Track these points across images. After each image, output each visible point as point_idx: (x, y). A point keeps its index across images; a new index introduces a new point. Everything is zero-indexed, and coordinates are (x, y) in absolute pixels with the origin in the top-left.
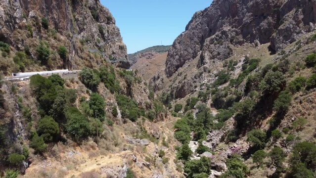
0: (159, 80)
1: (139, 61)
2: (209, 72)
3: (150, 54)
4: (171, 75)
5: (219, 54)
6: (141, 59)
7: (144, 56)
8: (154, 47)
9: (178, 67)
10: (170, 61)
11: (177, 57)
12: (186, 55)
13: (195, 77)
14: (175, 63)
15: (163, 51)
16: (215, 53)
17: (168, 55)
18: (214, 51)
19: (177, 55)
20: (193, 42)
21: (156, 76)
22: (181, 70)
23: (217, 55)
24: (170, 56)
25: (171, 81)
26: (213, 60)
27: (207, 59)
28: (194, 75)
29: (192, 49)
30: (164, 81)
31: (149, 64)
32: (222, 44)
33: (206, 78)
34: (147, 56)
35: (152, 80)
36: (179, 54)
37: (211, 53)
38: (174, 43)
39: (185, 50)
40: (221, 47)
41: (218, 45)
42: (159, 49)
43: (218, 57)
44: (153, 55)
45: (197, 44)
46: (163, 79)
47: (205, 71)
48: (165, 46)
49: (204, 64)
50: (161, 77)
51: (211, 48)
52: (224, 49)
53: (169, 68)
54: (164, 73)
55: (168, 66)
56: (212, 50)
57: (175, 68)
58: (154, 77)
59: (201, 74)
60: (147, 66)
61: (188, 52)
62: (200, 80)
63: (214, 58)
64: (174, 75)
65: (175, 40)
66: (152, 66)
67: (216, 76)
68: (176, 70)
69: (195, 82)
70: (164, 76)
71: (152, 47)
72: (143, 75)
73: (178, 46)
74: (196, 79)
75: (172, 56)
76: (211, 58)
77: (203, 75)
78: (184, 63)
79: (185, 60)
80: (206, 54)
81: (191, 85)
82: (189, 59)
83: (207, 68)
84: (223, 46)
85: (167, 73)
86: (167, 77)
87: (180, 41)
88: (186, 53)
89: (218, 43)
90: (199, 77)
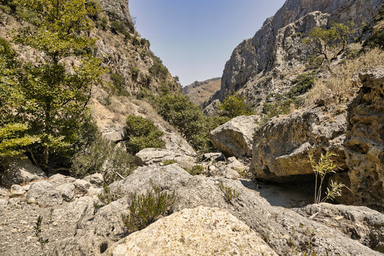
18: (291, 47)
56: (289, 45)
69: (258, 93)
77: (272, 81)
81: (252, 98)
89: (299, 35)
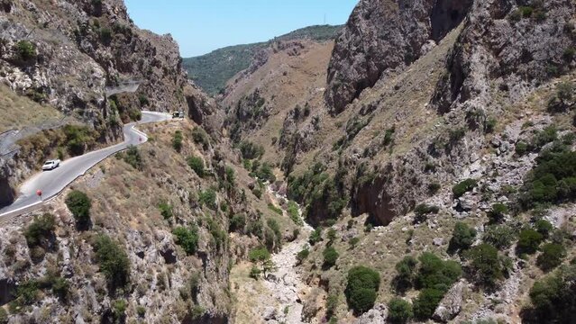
0: (309, 120)
1: (272, 59)
2: (489, 129)
3: (296, 44)
4: (340, 110)
5: (526, 56)
6: (276, 55)
7: (283, 49)
8: (309, 27)
9: (360, 86)
10: (339, 68)
11: (360, 58)
12: (387, 53)
13: (432, 150)
14: (354, 75)
15: (326, 38)
16: (512, 54)
17: (336, 50)
19: (358, 51)
20: (408, 14)
21: (302, 107)
22: (369, 96)
23: (516, 62)
24: (341, 53)
25: (339, 125)
26: (500, 80)
27: (478, 78)
28: (429, 138)
29: (405, 34)
30: (320, 125)
31: (289, 70)
32: (541, 19)
33: (475, 155)
34: (290, 50)
35: (290, 118)
36: (366, 48)
37: (497, 53)
38: (353, 18)
39: (385, 38)
40: (538, 28)
41: (524, 22)
42: (318, 33)
43: (522, 68)
44: (302, 47)
45: (421, 21)
46: (317, 120)
47: (472, 126)
48: (331, 27)
49: (466, 96)
50: (313, 114)
51: (498, 35)
52: (547, 38)
53: (335, 87)
54: (321, 100)
55: (334, 82)
57: (354, 90)
58: (297, 110)
59: (456, 137)
60: (285, 74)
61: (392, 43)
62: (452, 160)
63: (503, 75)
64: (350, 112)
65: (357, 8)
66: (297, 76)
67: (520, 152)
68: (357, 95)
70: (321, 111)
71: (304, 29)
72: (273, 97)
73: (363, 25)
74: (437, 155)
75: (345, 54)
76: (494, 73)
78: (379, 75)
79: (382, 68)
80: (475, 58)
82: (394, 65)
83: (480, 113)
84: (547, 25)
85: (329, 102)
86: (330, 112)
87: (370, 12)
88: (386, 47)
90: (448, 151)
